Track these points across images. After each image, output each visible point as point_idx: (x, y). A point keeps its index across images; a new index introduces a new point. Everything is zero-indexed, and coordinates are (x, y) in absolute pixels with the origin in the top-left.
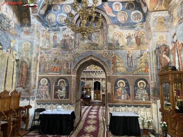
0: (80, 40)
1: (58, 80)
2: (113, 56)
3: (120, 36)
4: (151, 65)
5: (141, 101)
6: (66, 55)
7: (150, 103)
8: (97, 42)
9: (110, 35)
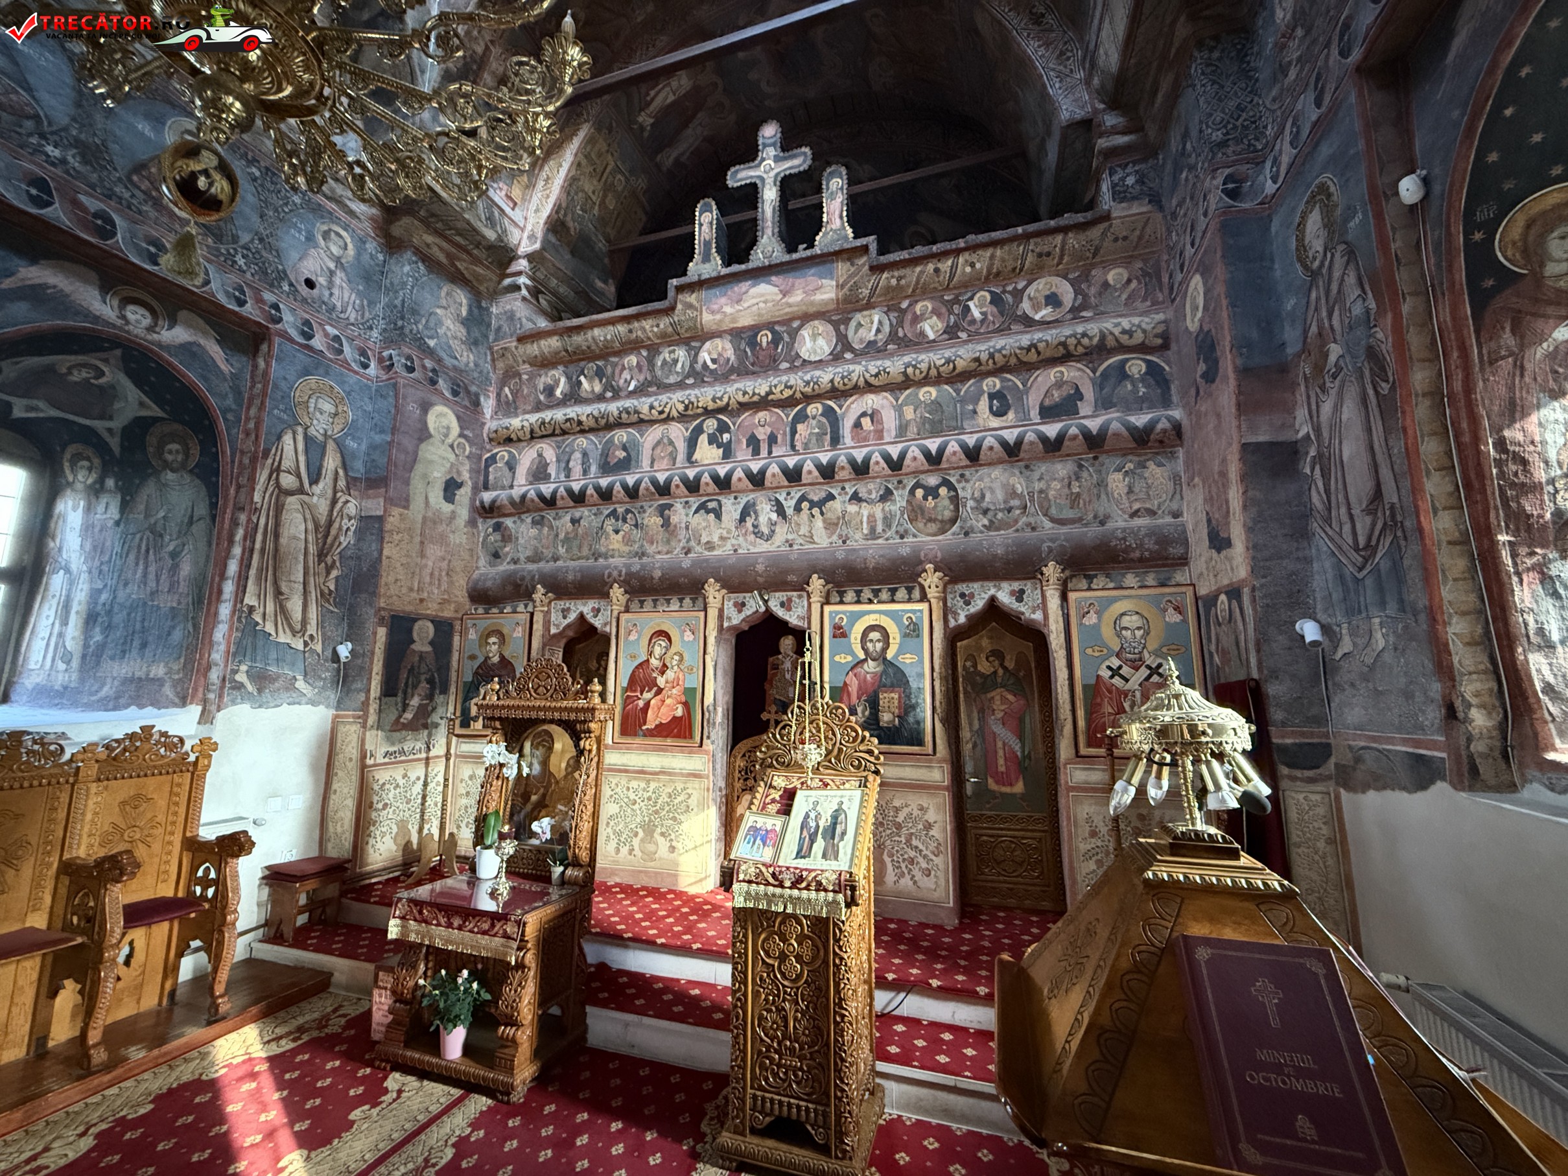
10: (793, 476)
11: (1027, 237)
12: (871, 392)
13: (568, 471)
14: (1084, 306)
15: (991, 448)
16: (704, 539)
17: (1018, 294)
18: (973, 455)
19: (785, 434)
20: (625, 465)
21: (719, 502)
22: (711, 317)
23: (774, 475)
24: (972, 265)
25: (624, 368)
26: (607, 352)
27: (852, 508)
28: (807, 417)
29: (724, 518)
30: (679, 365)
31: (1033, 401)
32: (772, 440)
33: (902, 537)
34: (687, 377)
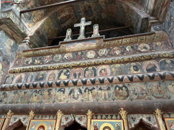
10: (84, 83)
11: (138, 36)
12: (104, 65)
13: (27, 80)
14: (153, 49)
15: (136, 78)
16: (59, 98)
17: (137, 47)
18: (131, 79)
19: (83, 73)
20: (42, 79)
21: (64, 89)
22: (68, 49)
23: (79, 82)
24: (126, 41)
25: (46, 58)
26: (43, 55)
27: (100, 92)
28: (88, 70)
29: (65, 93)
30: (59, 58)
31: (144, 68)
32: (80, 74)
33: (113, 100)
34: (61, 60)
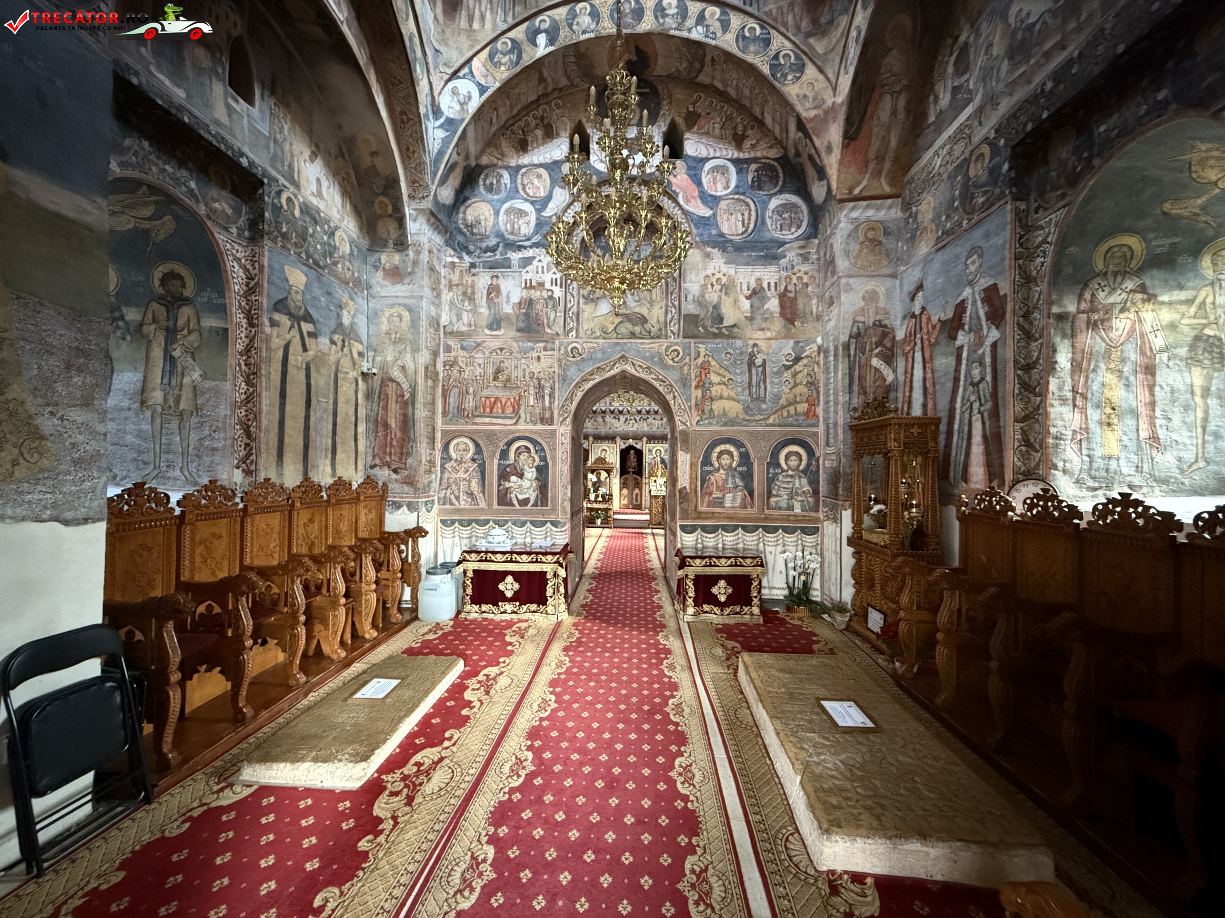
0: (582, 301)
1: (509, 444)
2: (701, 360)
3: (727, 288)
4: (827, 394)
5: (789, 513)
6: (535, 355)
7: (817, 520)
8: (644, 311)
9: (693, 285)
16: (615, 426)
21: (619, 417)
29: (620, 421)
